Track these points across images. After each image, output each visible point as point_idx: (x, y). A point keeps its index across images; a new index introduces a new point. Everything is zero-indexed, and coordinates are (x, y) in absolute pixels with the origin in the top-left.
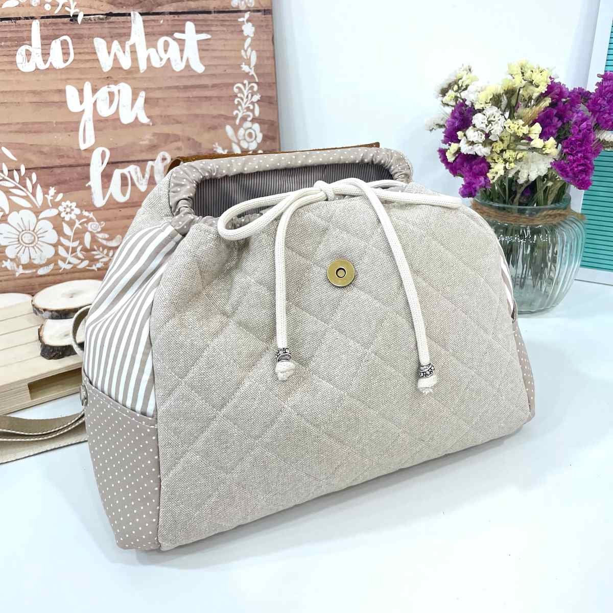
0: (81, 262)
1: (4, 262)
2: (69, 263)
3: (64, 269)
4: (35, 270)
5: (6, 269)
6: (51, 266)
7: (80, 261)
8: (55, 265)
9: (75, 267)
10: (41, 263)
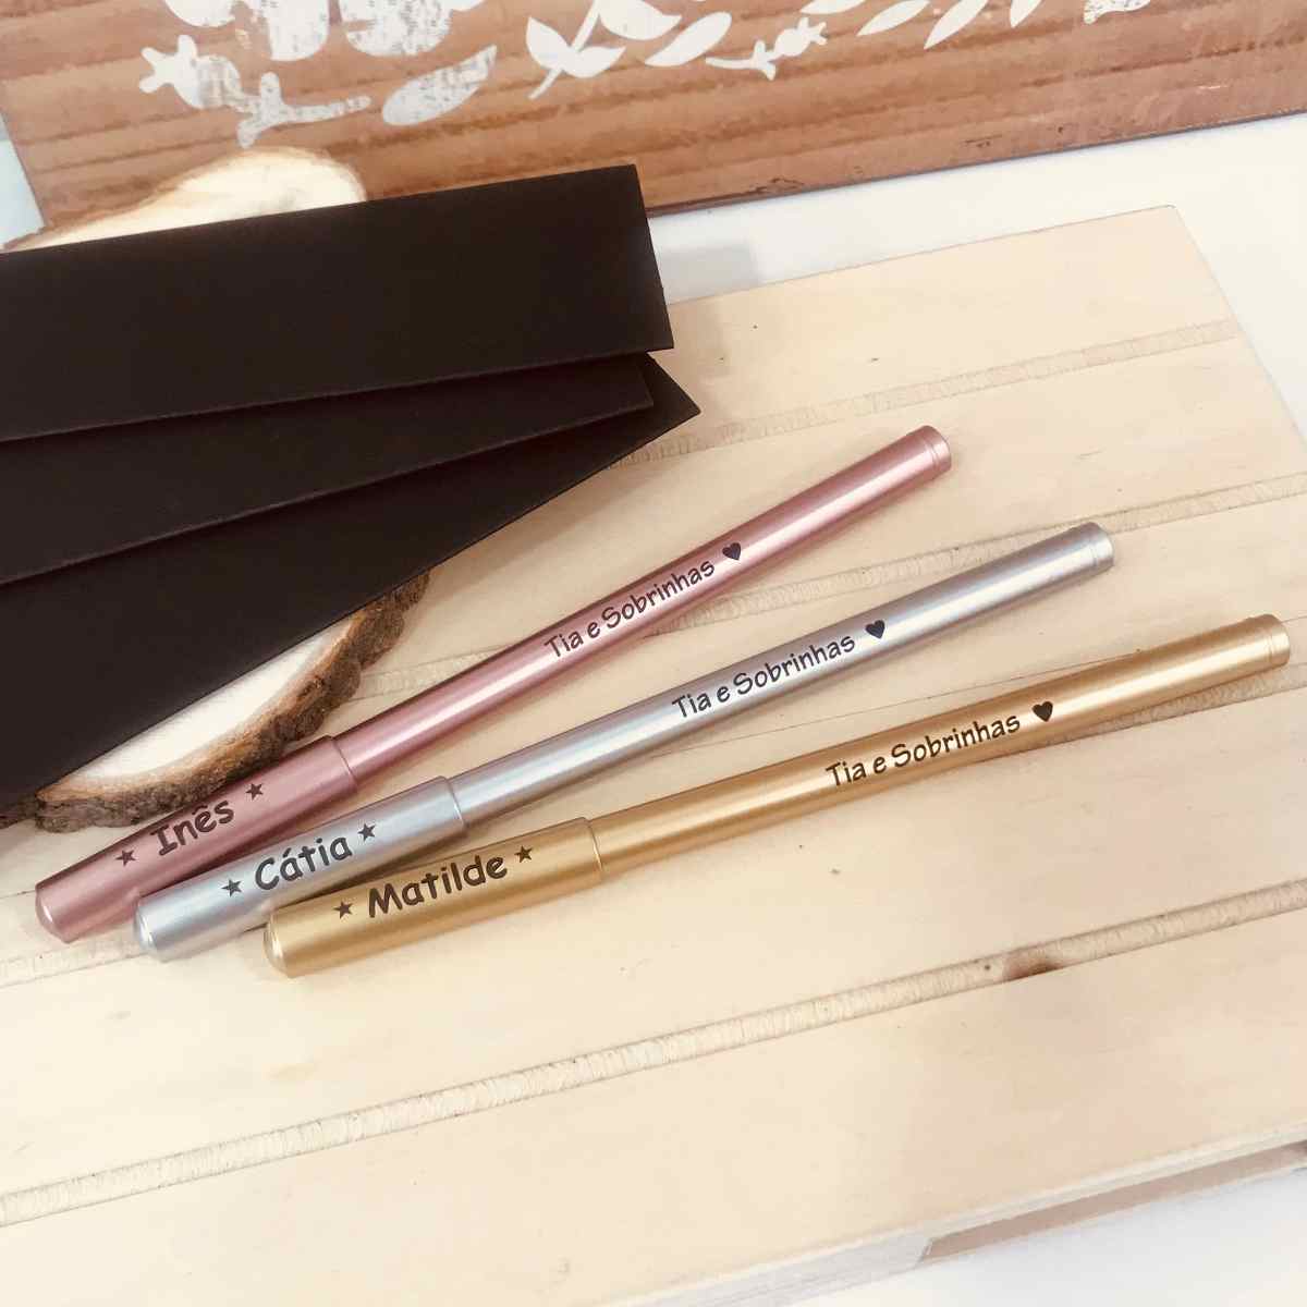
0: (681, 28)
1: (149, 54)
2: (601, 37)
3: (564, 76)
4: (364, 102)
5: (168, 104)
6: (477, 69)
7: (675, 20)
8: (499, 57)
9: (639, 64)
10: (412, 52)
